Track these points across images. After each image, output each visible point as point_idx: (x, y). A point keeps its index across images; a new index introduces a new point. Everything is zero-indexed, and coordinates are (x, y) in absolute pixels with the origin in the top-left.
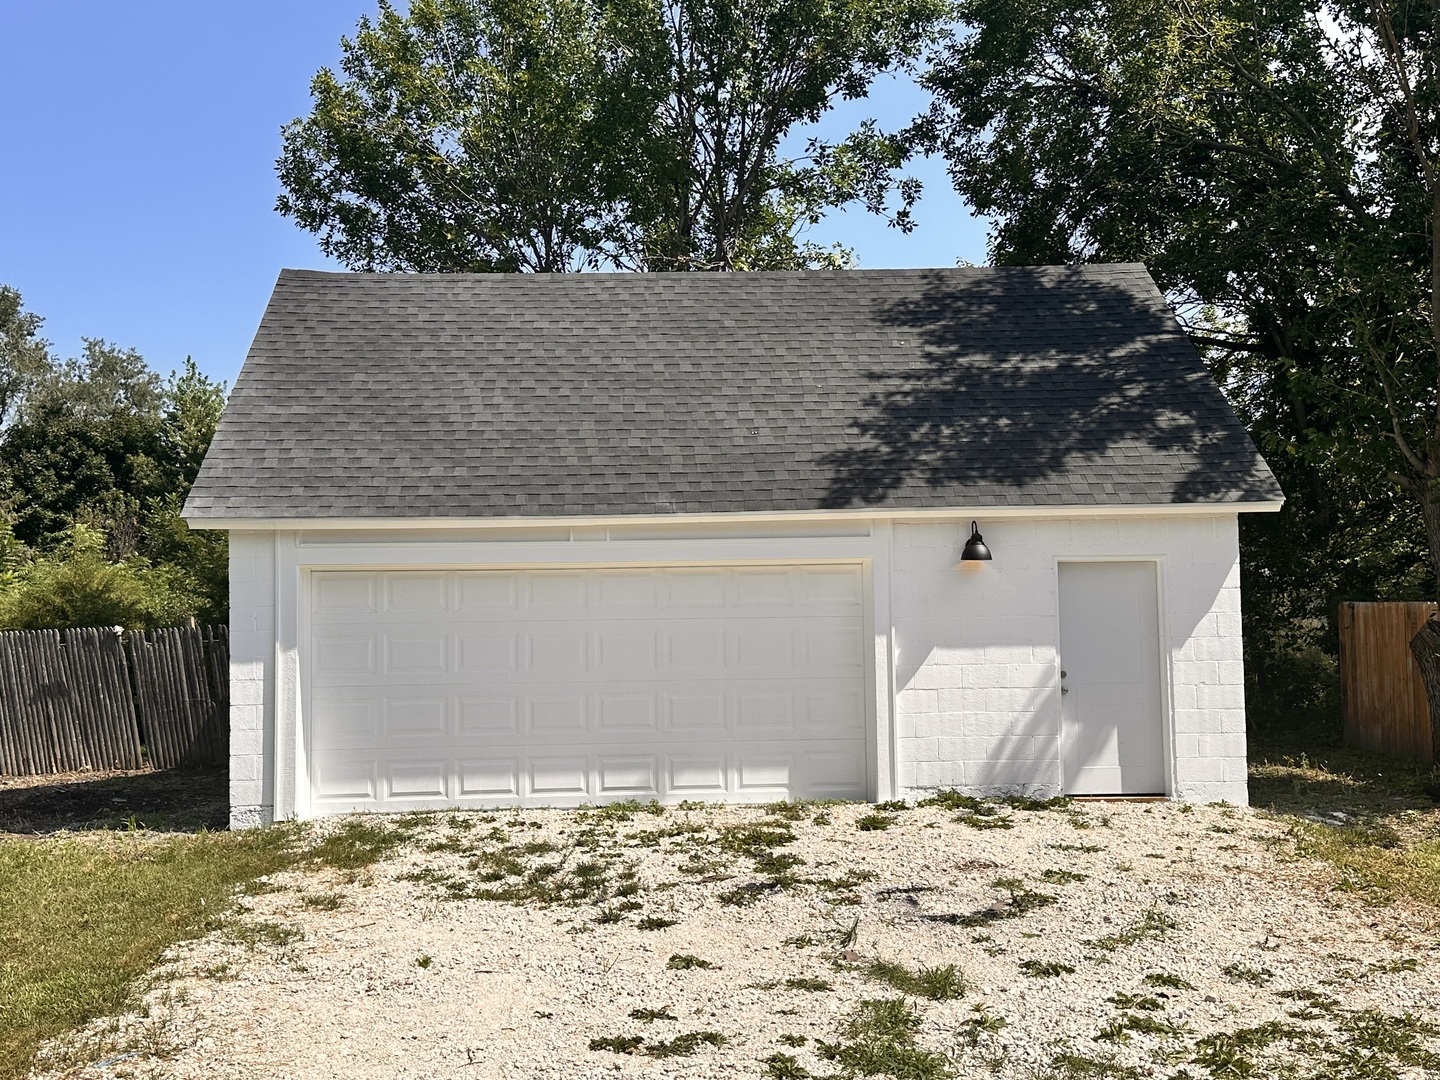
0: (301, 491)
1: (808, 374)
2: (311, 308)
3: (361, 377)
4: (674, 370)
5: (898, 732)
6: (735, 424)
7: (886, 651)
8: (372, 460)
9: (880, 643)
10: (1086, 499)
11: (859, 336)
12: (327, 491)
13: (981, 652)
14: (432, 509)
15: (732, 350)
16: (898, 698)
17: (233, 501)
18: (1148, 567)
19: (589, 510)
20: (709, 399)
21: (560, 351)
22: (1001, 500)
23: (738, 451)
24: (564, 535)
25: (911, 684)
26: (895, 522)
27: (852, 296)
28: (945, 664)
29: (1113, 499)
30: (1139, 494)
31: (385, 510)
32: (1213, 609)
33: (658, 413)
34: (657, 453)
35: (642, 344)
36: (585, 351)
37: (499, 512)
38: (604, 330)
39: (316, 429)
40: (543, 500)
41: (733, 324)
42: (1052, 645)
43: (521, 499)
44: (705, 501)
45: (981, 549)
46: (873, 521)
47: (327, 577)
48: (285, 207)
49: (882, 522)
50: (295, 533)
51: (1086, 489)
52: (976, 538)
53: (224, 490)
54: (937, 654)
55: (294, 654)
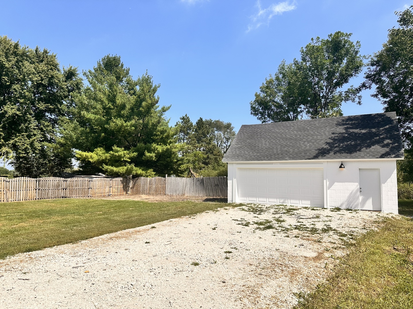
0: (236, 157)
1: (319, 136)
2: (245, 130)
3: (248, 140)
4: (296, 137)
5: (328, 197)
6: (303, 146)
7: (326, 183)
8: (247, 153)
9: (325, 181)
10: (363, 157)
11: (331, 129)
12: (240, 157)
13: (344, 183)
14: (253, 160)
15: (307, 133)
16: (328, 191)
17: (228, 159)
18: (378, 170)
19: (275, 160)
20: (300, 142)
21: (279, 135)
22: (346, 158)
23: (302, 150)
24: (272, 163)
25: (330, 189)
26: (327, 162)
27: (333, 122)
28: (337, 185)
29: (369, 157)
30: (374, 156)
31: (247, 160)
32: (391, 177)
33: (291, 144)
34: (289, 151)
35: (292, 133)
36: (283, 135)
37: (262, 160)
38: (287, 131)
39: (241, 148)
40: (269, 158)
41: (309, 128)
42: (358, 182)
43: (266, 158)
44: (293, 158)
45: (343, 166)
46: (324, 161)
47: (241, 169)
48: (252, 113)
49: (325, 161)
50: (235, 163)
51: (363, 156)
52: (342, 164)
53: (227, 157)
54: (336, 184)
55: (236, 179)
